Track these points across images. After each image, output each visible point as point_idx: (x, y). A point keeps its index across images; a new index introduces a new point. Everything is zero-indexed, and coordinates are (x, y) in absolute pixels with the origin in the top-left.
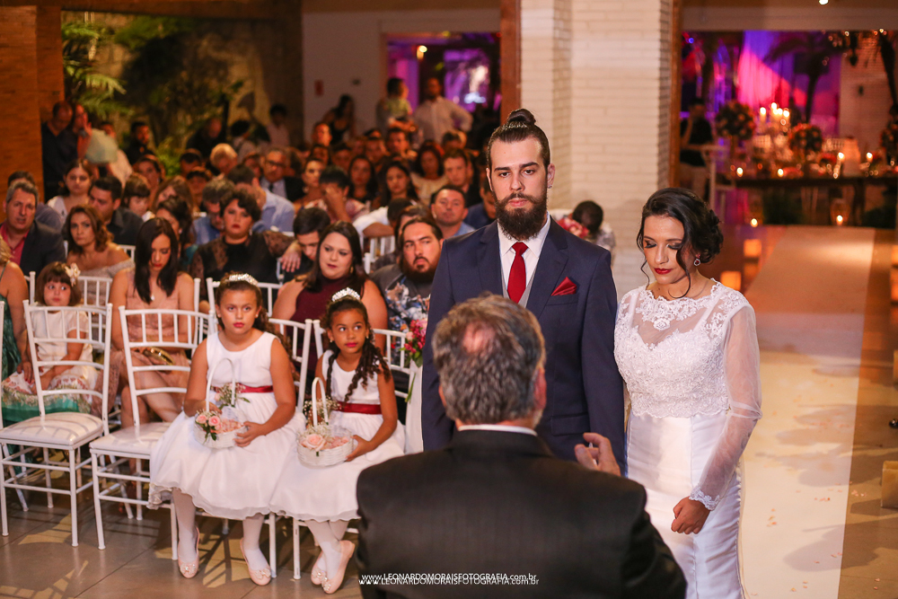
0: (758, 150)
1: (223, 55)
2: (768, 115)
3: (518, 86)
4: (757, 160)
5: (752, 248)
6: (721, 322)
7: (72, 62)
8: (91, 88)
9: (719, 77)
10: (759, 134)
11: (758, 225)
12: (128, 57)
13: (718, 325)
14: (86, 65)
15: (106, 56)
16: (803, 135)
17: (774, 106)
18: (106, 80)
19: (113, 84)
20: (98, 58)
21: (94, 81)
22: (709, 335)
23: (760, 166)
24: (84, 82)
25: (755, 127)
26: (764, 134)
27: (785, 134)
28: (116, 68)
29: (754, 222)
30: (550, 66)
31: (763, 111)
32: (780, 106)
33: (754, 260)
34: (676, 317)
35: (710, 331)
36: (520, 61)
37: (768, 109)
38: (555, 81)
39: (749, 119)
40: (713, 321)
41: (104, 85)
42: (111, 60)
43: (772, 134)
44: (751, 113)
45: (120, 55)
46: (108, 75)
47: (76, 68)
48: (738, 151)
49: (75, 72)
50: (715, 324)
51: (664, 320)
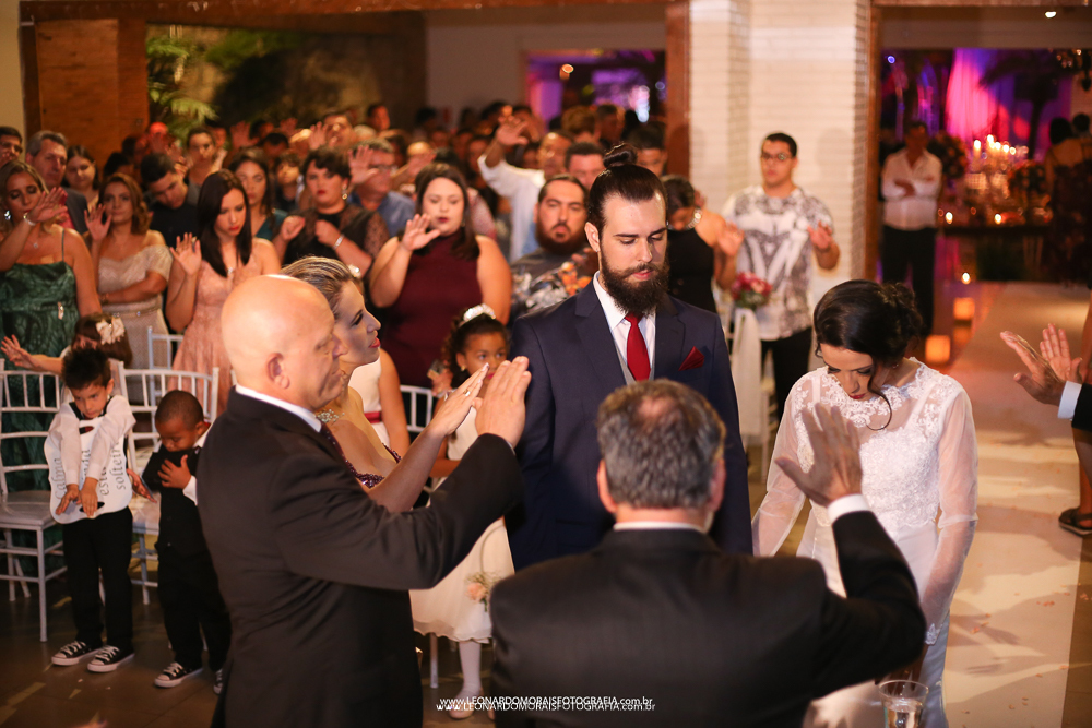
0: (972, 192)
1: (334, 77)
2: (984, 149)
3: (685, 114)
4: (969, 203)
5: (963, 308)
6: (936, 415)
7: (156, 85)
8: (177, 115)
9: (924, 104)
10: (972, 173)
11: (971, 282)
12: (220, 79)
13: (933, 419)
14: (172, 87)
15: (195, 78)
16: (1025, 173)
17: (990, 138)
18: (196, 105)
19: (204, 110)
20: (185, 80)
21: (181, 106)
22: (924, 433)
23: (974, 211)
24: (170, 109)
25: (968, 164)
26: (979, 172)
27: (1004, 173)
28: (207, 91)
29: (966, 278)
30: (725, 91)
31: (977, 145)
32: (998, 139)
33: (966, 323)
34: (877, 411)
35: (924, 427)
36: (688, 85)
37: (984, 142)
38: (731, 109)
39: (960, 154)
40: (927, 414)
41: (193, 112)
42: (200, 82)
43: (988, 171)
44: (962, 147)
45: (211, 77)
46: (197, 99)
47: (161, 92)
48: (948, 192)
49: (161, 97)
50: (929, 418)
51: (863, 416)
